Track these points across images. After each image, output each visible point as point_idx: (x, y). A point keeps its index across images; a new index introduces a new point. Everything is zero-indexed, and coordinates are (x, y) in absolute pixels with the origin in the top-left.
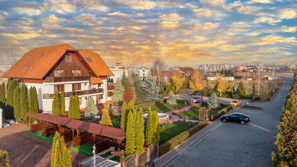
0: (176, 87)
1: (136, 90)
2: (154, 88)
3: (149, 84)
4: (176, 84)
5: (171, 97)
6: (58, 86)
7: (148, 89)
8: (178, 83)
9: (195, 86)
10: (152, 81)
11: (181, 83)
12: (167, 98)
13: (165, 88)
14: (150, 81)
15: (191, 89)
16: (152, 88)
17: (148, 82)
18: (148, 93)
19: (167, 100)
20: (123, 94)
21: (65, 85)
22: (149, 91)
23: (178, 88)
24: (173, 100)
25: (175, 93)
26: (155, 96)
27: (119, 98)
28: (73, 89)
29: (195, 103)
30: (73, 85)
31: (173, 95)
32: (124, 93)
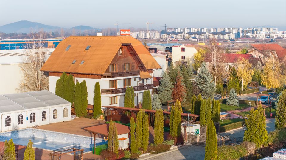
0: (241, 83)
1: (186, 86)
2: (211, 84)
3: (203, 79)
4: (241, 78)
5: (232, 96)
6: (113, 81)
7: (202, 86)
8: (245, 77)
9: (268, 82)
10: (207, 75)
11: (248, 78)
12: (227, 98)
13: (225, 85)
14: (204, 75)
15: (263, 86)
16: (208, 84)
17: (203, 77)
18: (202, 91)
19: (227, 100)
20: (171, 92)
21: (118, 80)
22: (204, 89)
23: (245, 84)
24: (234, 100)
25: (240, 93)
26: (211, 95)
27: (167, 97)
28: (124, 86)
29: (263, 104)
30: (124, 80)
31: (235, 94)
32: (172, 90)
